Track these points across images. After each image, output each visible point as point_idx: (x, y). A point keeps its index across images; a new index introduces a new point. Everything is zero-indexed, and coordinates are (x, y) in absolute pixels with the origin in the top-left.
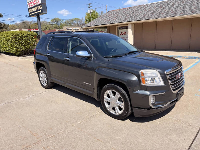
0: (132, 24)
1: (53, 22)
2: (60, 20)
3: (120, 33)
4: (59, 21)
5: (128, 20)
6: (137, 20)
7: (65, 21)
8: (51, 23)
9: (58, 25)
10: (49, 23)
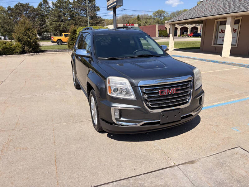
0: (232, 17)
1: (155, 15)
2: (164, 12)
3: (220, 30)
4: (163, 14)
5: (228, 11)
6: (241, 11)
7: (170, 14)
8: (153, 17)
9: (161, 19)
10: (151, 16)
